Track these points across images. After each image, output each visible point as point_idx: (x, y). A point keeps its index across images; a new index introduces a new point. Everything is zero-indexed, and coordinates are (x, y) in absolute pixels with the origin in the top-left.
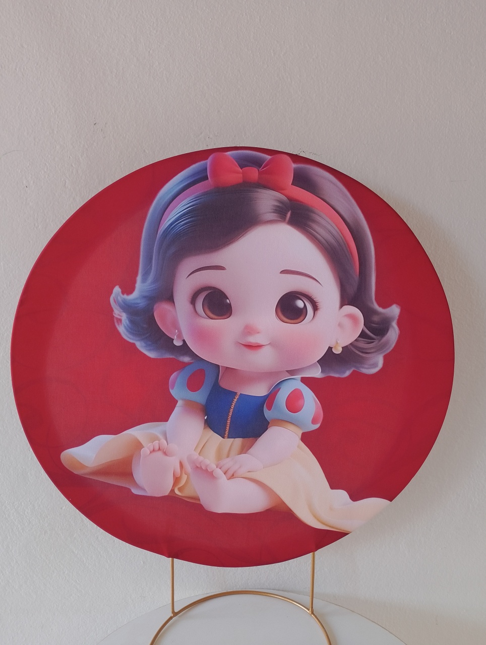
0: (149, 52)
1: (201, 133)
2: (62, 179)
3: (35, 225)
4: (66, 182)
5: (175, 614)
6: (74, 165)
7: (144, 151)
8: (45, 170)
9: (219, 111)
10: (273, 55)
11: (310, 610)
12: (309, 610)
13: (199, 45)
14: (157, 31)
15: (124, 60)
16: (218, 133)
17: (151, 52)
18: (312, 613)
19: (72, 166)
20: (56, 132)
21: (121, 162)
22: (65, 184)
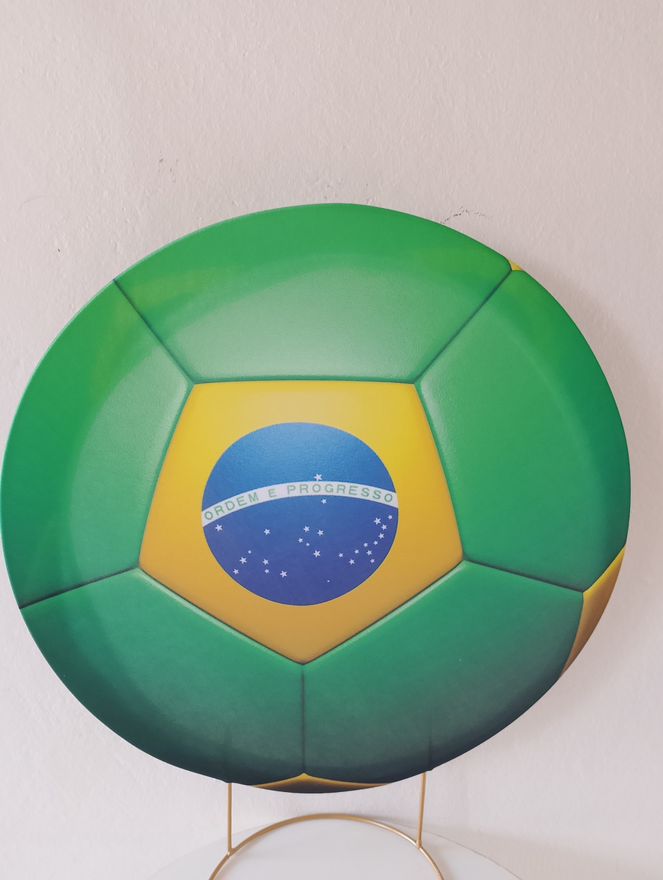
0: (244, 55)
1: (318, 179)
2: (112, 241)
3: (70, 307)
4: (116, 245)
5: (232, 851)
6: (128, 221)
7: (233, 203)
8: (87, 227)
9: (344, 147)
10: (428, 65)
11: (417, 842)
12: (415, 842)
13: (319, 46)
14: (256, 23)
15: (206, 66)
16: (342, 180)
17: (247, 55)
18: (420, 846)
19: (126, 221)
20: (103, 171)
21: (198, 219)
22: (116, 248)
